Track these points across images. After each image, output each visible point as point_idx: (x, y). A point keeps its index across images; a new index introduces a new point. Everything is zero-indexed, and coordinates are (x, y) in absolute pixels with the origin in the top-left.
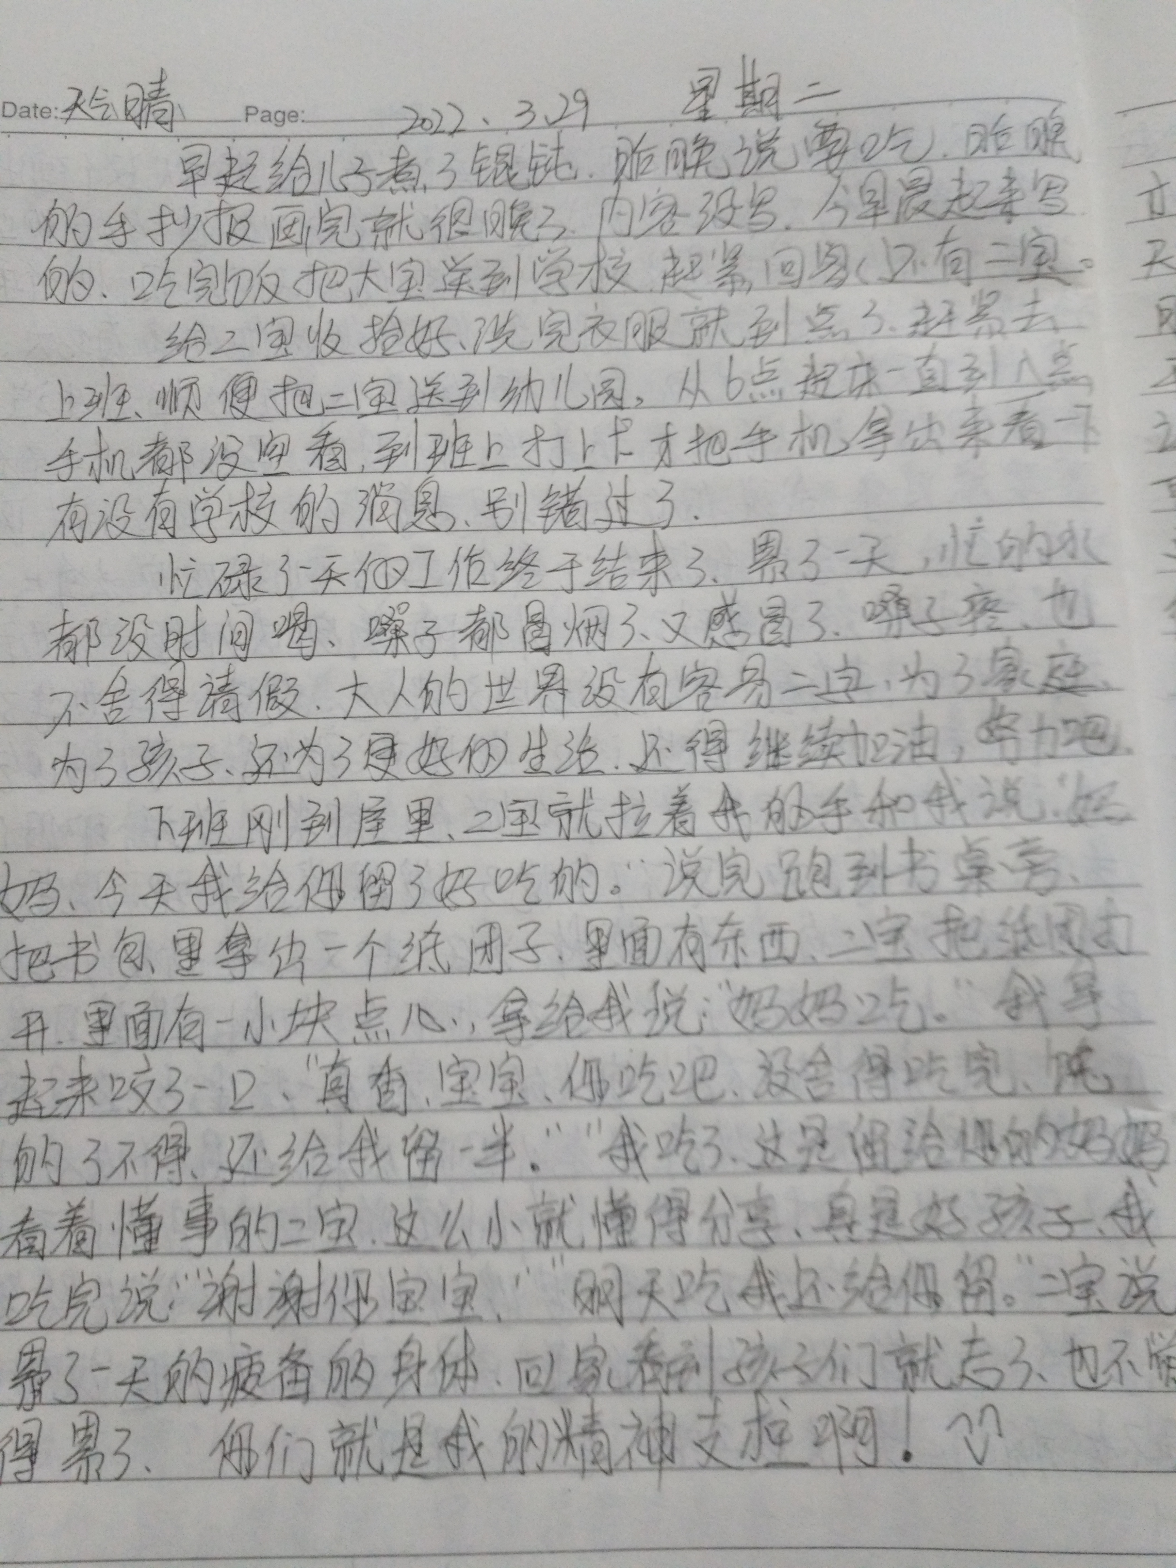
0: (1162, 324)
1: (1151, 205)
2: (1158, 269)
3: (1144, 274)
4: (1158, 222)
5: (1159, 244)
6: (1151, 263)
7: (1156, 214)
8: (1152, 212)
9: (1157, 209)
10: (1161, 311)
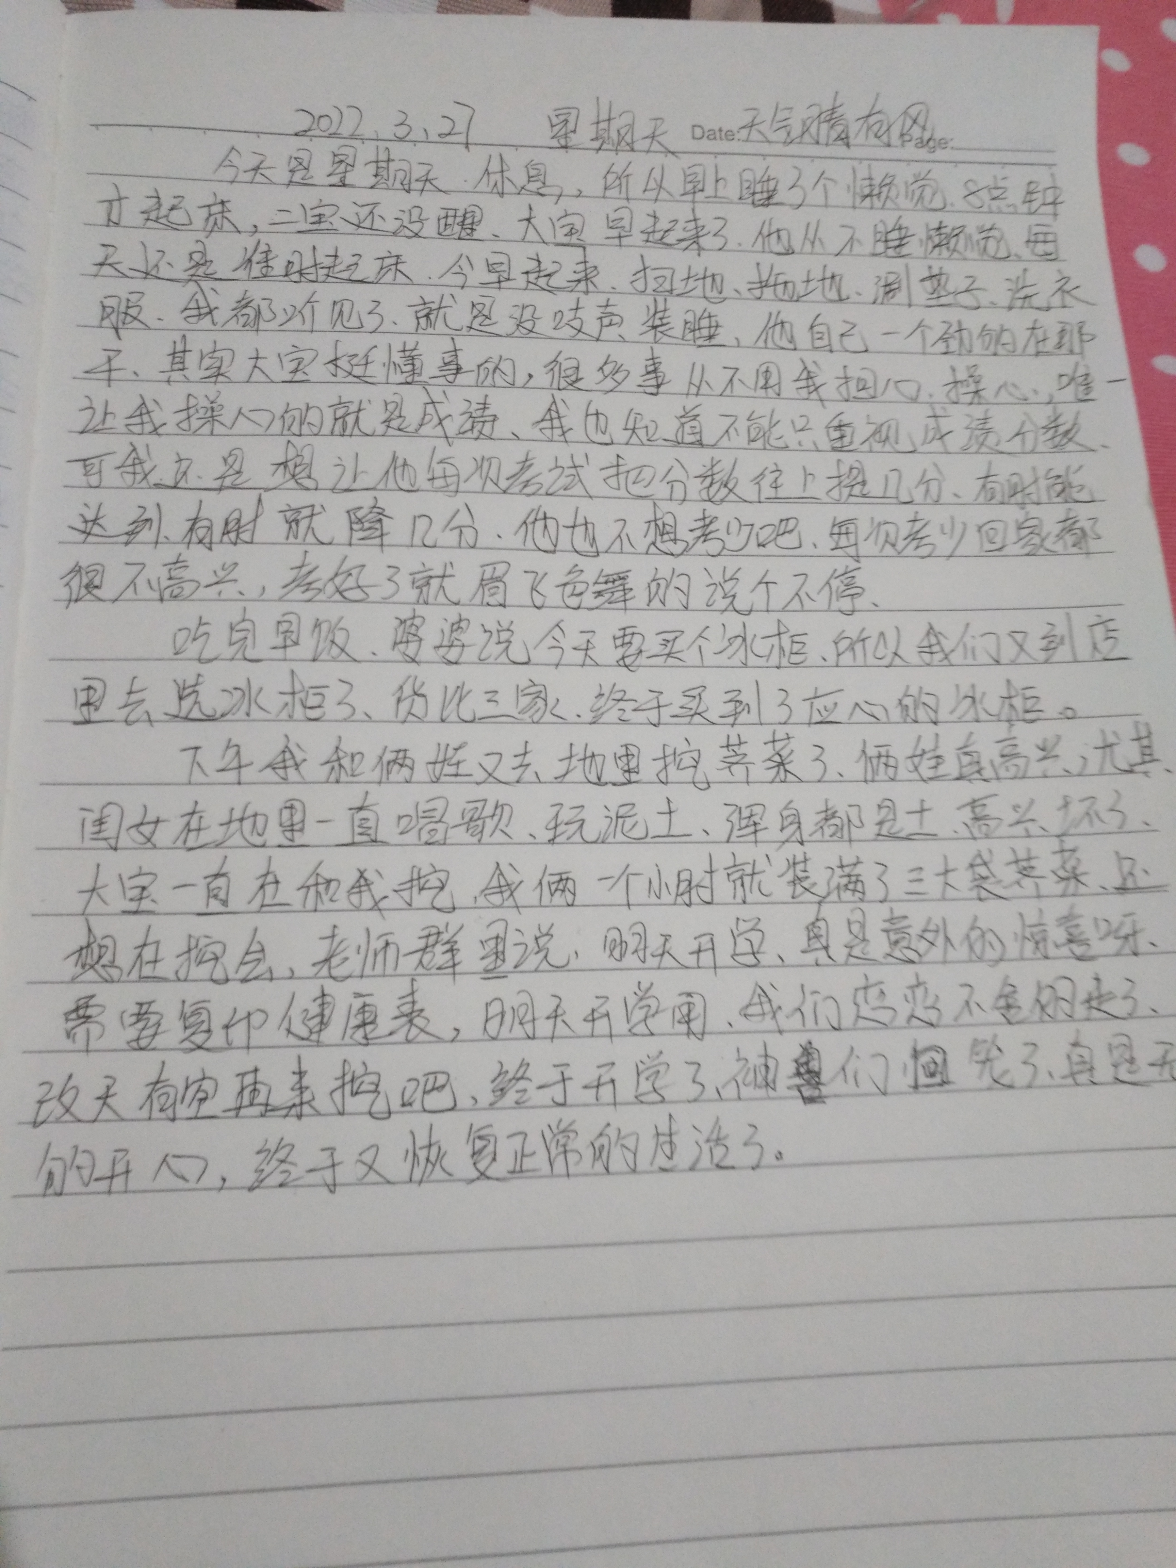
0: (103, 319)
1: (109, 214)
2: (106, 270)
3: (94, 273)
4: (113, 230)
5: (111, 249)
6: (102, 264)
7: (110, 222)
8: (109, 220)
9: (114, 218)
10: (104, 307)
